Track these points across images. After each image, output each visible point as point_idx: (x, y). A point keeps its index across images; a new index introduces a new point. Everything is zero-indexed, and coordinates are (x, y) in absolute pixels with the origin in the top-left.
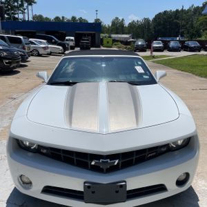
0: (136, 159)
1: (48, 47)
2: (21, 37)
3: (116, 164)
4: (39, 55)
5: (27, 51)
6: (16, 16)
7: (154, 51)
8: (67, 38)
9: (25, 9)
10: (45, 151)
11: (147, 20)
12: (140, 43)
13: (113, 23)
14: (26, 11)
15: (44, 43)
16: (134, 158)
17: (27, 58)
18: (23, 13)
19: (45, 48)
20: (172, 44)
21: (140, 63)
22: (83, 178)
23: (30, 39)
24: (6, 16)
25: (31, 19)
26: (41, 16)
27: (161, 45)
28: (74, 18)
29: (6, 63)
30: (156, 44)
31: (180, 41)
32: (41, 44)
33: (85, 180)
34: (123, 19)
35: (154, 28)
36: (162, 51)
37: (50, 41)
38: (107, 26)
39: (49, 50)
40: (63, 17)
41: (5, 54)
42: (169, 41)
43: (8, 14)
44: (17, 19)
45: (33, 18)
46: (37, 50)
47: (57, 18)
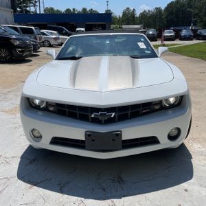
0: (131, 113)
1: (59, 38)
2: (33, 28)
3: (112, 116)
4: (51, 46)
5: (38, 41)
6: (28, 9)
7: (165, 40)
8: (77, 29)
9: (36, 2)
10: (52, 109)
11: (158, 10)
12: (151, 33)
13: (124, 14)
14: (38, 4)
15: (55, 34)
16: (129, 112)
17: (39, 48)
18: (35, 6)
19: (55, 39)
20: (184, 33)
21: (142, 40)
22: (84, 128)
23: (42, 31)
24: (18, 9)
25: (42, 12)
26: (52, 9)
27: (173, 34)
28: (84, 10)
29: (19, 51)
30: (167, 33)
31: (192, 30)
32: (52, 35)
33: (85, 130)
34: (134, 10)
35: (166, 17)
36: (174, 40)
37: (61, 32)
38: (118, 17)
39: (60, 41)
40: (74, 9)
41: (18, 43)
42: (181, 30)
43: (20, 8)
44: (29, 12)
45: (45, 11)
46: (48, 41)
47: (68, 10)
